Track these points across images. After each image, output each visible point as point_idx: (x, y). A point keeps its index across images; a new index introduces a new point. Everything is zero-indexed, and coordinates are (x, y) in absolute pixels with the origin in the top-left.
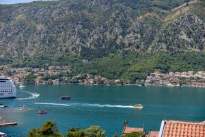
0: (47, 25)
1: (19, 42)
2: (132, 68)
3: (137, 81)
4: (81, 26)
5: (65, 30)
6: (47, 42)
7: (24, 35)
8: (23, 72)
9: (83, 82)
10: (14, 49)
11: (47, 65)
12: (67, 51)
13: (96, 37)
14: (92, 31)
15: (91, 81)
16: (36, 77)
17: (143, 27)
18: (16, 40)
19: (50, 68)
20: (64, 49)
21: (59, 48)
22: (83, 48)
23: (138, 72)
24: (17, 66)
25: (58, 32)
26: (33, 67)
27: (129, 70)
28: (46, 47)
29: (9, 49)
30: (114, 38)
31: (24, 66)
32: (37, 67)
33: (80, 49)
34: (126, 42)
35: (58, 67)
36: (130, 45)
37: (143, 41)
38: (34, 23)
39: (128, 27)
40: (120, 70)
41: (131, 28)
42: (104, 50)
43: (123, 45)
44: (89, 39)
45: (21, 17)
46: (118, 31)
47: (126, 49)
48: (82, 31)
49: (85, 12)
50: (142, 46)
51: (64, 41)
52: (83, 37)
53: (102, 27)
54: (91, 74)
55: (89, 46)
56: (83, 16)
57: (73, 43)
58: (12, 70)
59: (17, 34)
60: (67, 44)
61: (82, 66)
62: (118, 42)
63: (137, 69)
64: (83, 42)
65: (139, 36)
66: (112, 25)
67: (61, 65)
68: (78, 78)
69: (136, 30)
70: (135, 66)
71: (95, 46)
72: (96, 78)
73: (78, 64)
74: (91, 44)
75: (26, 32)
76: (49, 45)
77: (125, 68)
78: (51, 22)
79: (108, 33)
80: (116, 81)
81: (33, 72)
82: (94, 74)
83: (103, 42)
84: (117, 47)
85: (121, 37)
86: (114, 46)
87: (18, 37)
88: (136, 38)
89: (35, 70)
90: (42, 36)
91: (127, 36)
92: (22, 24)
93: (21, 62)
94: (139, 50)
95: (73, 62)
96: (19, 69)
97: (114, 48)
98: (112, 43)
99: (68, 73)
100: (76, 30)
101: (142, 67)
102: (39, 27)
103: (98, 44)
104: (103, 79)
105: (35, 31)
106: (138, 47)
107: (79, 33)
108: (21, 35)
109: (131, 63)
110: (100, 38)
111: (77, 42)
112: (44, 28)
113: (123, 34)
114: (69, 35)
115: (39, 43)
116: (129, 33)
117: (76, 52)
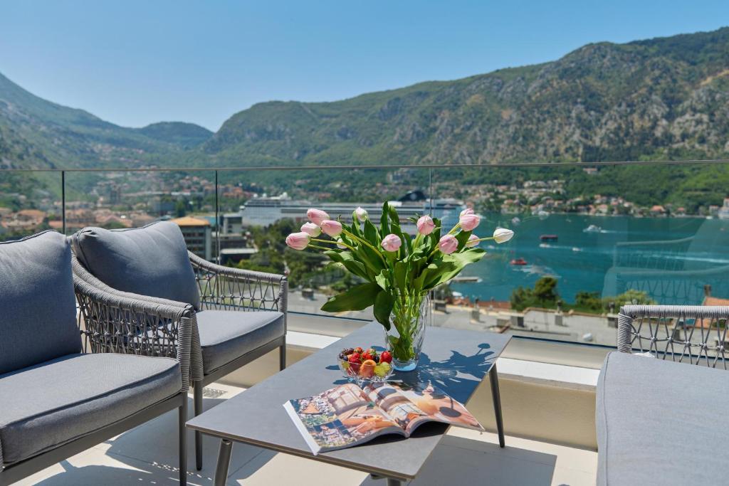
0: (519, 108)
1: (473, 142)
2: (690, 183)
3: (701, 208)
4: (581, 108)
5: (553, 117)
6: (521, 139)
7: (480, 130)
8: (481, 194)
9: (589, 210)
10: (465, 153)
11: (521, 179)
12: (556, 154)
13: (612, 125)
14: (603, 114)
15: (604, 209)
16: (502, 201)
17: (713, 100)
18: (469, 139)
19: (526, 185)
20: (551, 150)
21: (541, 150)
22: (588, 149)
23: (704, 190)
24: (470, 183)
25: (539, 121)
26: (498, 184)
27: (683, 186)
28: (519, 148)
29: (457, 155)
30: (649, 124)
31: (482, 182)
32: (504, 183)
33: (581, 151)
34: (676, 132)
35: (541, 183)
36: (684, 136)
37: (714, 127)
38: (496, 107)
39: (680, 101)
40: (664, 187)
41: (686, 103)
42: (629, 149)
43: (669, 138)
44: (598, 130)
45: (475, 99)
46: (657, 110)
47: (675, 146)
48: (585, 116)
49: (591, 79)
50: (713, 139)
51: (551, 136)
52: (586, 127)
53: (624, 106)
54: (602, 195)
55: (598, 143)
56: (586, 88)
57: (567, 139)
58: (462, 190)
59: (469, 128)
60: (556, 142)
61: (585, 180)
62: (658, 133)
63: (701, 185)
64: (586, 137)
65: (705, 118)
66: (646, 99)
67: (546, 179)
68: (578, 204)
69: (699, 107)
70: (695, 179)
71: (611, 142)
72: (613, 201)
73: (577, 177)
74: (602, 140)
75: (484, 124)
76: (523, 146)
77: (673, 183)
78: (527, 103)
79: (636, 116)
80: (656, 208)
81: (497, 193)
82: (609, 195)
83: (627, 134)
84: (657, 143)
85: (664, 122)
86: (648, 142)
87: (471, 133)
88: (699, 122)
89: (501, 189)
90: (511, 130)
91: (679, 120)
92: (477, 112)
93: (477, 176)
94: (705, 147)
95: (567, 173)
96: (474, 187)
97: (649, 144)
98: (646, 135)
99: (558, 193)
100: (573, 114)
101: (712, 181)
102: (506, 114)
103: (617, 138)
104: (626, 205)
105: (499, 121)
106: (702, 141)
107: (579, 119)
108: (476, 129)
109: (686, 171)
110: (619, 128)
111: (576, 137)
112: (514, 116)
113: (670, 117)
114: (560, 125)
115: (507, 142)
116: (683, 113)
117: (574, 155)
